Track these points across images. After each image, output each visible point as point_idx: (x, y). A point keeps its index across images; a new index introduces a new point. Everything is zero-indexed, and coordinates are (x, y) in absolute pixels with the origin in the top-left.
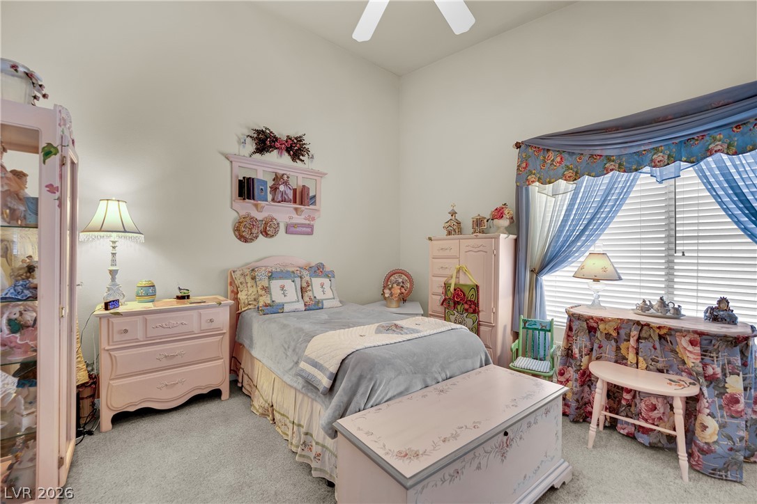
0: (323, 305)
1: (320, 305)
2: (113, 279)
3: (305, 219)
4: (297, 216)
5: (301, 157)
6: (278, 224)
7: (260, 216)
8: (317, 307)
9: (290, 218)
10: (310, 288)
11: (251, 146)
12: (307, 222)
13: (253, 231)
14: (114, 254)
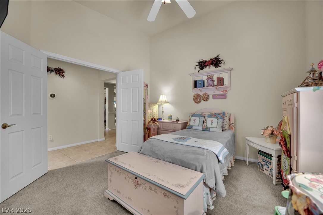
0: (209, 129)
1: (208, 129)
2: (163, 114)
3: (222, 92)
4: (217, 91)
5: (219, 65)
6: (208, 95)
7: (201, 93)
8: (206, 130)
9: (214, 92)
10: (206, 122)
11: (198, 68)
12: (223, 93)
13: (198, 99)
14: (163, 108)
